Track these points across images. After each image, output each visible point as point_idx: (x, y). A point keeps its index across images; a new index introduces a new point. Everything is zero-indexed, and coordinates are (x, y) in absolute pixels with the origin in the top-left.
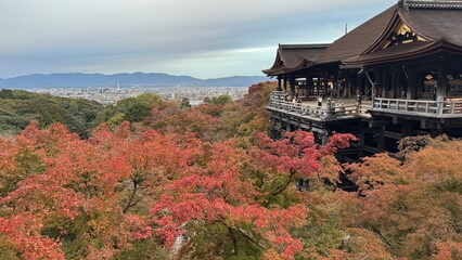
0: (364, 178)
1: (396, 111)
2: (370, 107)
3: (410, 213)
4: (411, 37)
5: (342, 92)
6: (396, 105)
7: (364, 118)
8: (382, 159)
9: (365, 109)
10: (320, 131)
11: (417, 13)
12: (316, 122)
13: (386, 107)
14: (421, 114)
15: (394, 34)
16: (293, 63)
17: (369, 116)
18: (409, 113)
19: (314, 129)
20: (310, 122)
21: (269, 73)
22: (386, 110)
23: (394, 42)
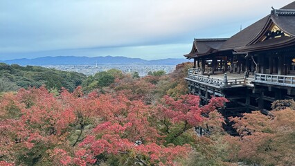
0: (243, 127)
1: (270, 83)
2: (253, 80)
3: (273, 153)
4: (280, 34)
5: (236, 69)
6: (270, 78)
7: (250, 87)
8: (256, 115)
9: (250, 81)
10: (220, 95)
11: (284, 18)
12: (217, 89)
13: (264, 80)
14: (287, 85)
15: (269, 31)
16: (203, 50)
17: (253, 85)
18: (280, 84)
19: (216, 93)
20: (214, 89)
21: (188, 57)
22: (264, 82)
23: (268, 37)
